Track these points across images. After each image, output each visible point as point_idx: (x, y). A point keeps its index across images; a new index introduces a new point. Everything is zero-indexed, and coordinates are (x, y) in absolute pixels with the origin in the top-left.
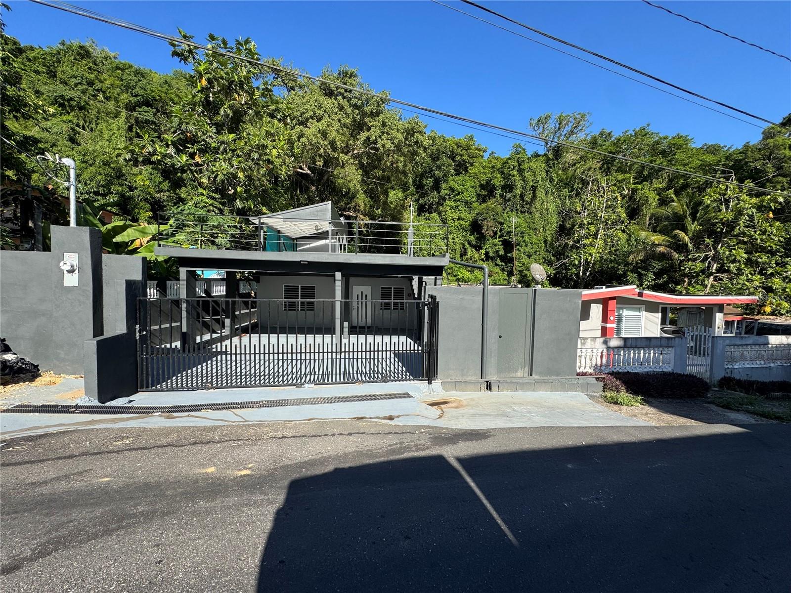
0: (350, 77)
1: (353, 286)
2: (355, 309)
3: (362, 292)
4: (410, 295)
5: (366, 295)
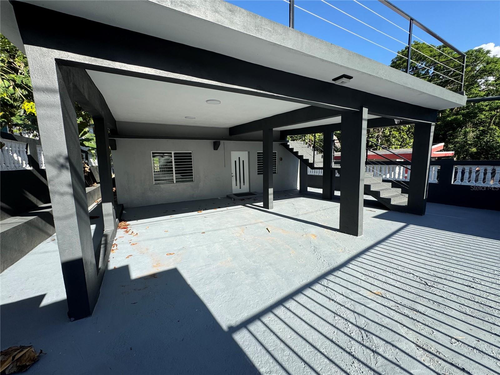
1: (231, 152)
2: (234, 176)
3: (239, 158)
4: (281, 159)
5: (243, 161)
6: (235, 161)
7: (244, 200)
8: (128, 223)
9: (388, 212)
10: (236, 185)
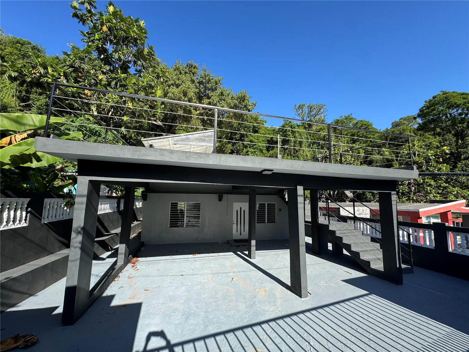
0: (194, 68)
1: (234, 203)
2: (235, 223)
3: (241, 208)
4: (280, 210)
5: (244, 211)
6: (237, 211)
7: (239, 246)
8: (139, 259)
9: (366, 276)
10: (237, 232)
